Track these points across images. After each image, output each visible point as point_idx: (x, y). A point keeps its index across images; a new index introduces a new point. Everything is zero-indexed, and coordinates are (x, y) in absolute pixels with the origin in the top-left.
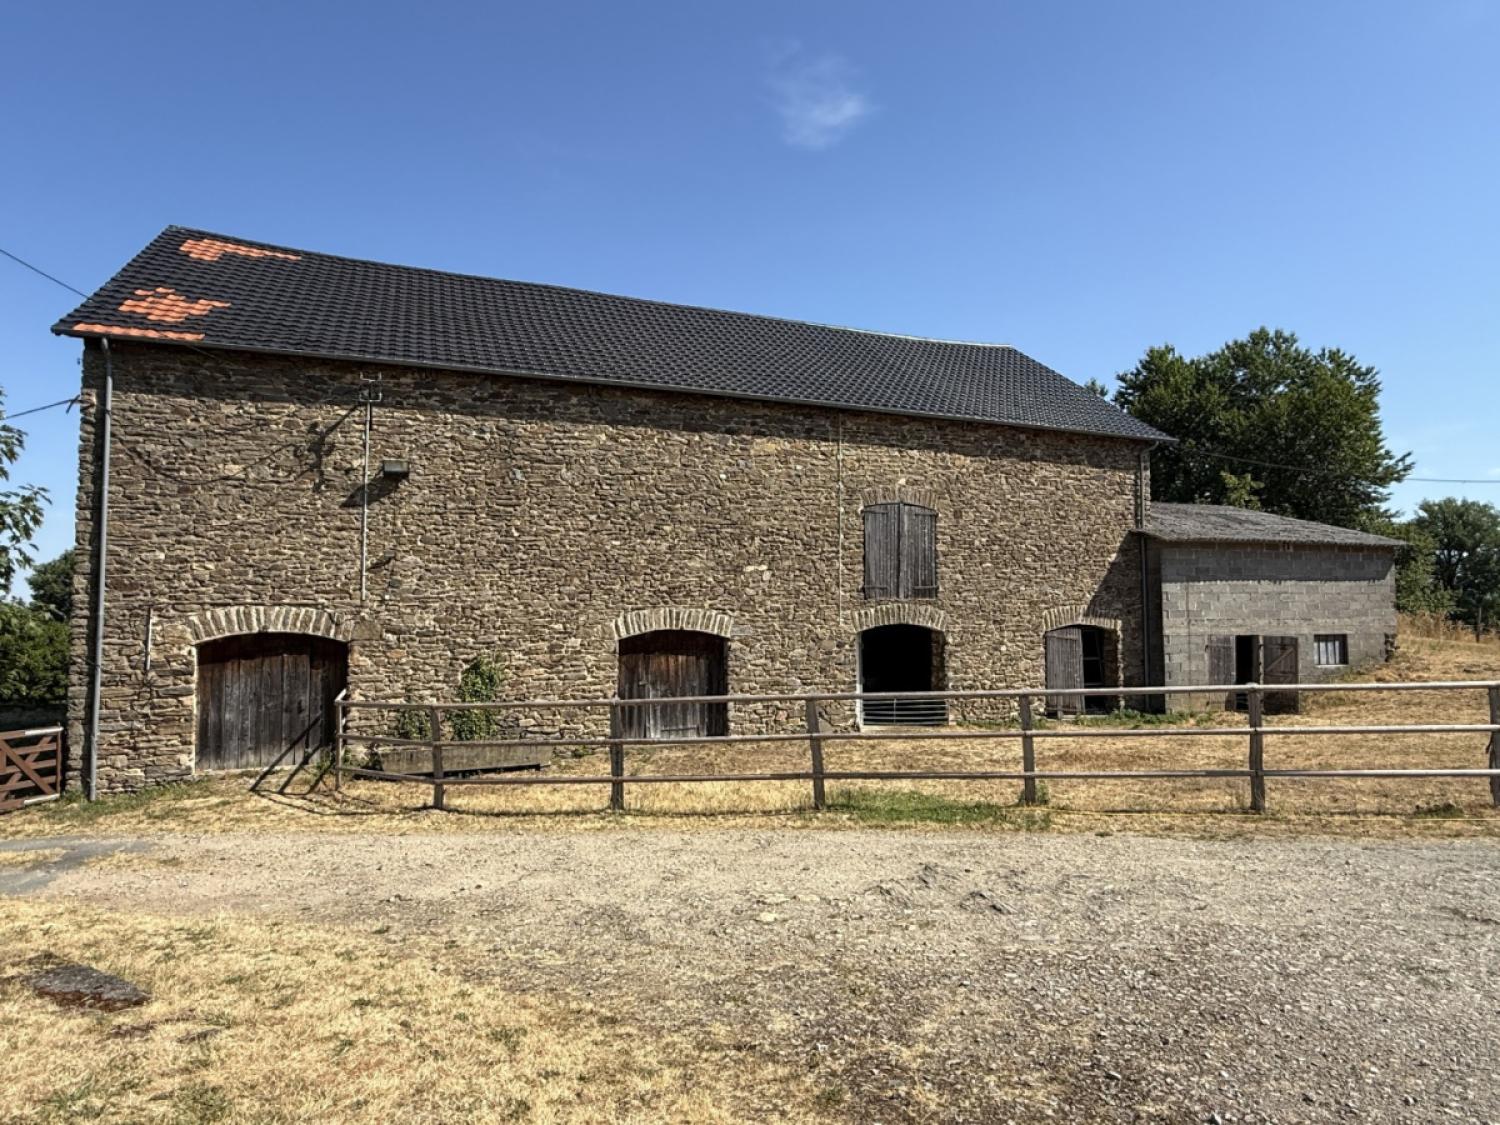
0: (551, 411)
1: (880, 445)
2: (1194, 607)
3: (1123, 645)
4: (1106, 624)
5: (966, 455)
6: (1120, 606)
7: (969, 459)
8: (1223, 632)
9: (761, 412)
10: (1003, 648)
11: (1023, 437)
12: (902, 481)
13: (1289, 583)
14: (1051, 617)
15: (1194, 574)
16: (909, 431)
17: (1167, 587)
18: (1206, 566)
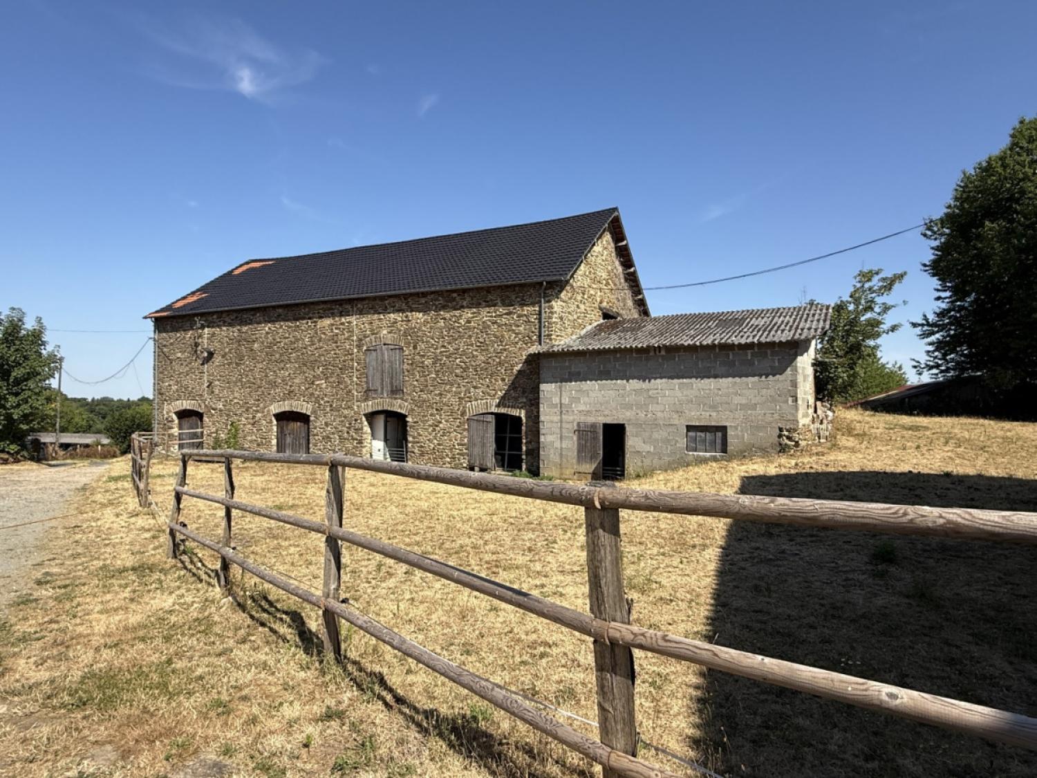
0: (251, 320)
1: (374, 314)
2: (566, 400)
3: (526, 427)
4: (515, 412)
5: (420, 312)
6: (525, 400)
7: (421, 314)
8: (591, 420)
9: (322, 306)
10: (441, 425)
11: (455, 295)
12: (385, 332)
13: (658, 381)
14: (474, 407)
15: (567, 377)
16: (389, 304)
17: (543, 387)
18: (577, 370)
